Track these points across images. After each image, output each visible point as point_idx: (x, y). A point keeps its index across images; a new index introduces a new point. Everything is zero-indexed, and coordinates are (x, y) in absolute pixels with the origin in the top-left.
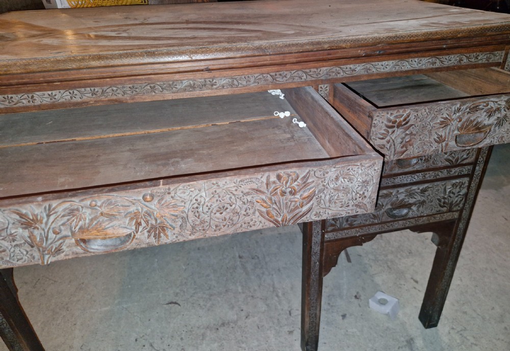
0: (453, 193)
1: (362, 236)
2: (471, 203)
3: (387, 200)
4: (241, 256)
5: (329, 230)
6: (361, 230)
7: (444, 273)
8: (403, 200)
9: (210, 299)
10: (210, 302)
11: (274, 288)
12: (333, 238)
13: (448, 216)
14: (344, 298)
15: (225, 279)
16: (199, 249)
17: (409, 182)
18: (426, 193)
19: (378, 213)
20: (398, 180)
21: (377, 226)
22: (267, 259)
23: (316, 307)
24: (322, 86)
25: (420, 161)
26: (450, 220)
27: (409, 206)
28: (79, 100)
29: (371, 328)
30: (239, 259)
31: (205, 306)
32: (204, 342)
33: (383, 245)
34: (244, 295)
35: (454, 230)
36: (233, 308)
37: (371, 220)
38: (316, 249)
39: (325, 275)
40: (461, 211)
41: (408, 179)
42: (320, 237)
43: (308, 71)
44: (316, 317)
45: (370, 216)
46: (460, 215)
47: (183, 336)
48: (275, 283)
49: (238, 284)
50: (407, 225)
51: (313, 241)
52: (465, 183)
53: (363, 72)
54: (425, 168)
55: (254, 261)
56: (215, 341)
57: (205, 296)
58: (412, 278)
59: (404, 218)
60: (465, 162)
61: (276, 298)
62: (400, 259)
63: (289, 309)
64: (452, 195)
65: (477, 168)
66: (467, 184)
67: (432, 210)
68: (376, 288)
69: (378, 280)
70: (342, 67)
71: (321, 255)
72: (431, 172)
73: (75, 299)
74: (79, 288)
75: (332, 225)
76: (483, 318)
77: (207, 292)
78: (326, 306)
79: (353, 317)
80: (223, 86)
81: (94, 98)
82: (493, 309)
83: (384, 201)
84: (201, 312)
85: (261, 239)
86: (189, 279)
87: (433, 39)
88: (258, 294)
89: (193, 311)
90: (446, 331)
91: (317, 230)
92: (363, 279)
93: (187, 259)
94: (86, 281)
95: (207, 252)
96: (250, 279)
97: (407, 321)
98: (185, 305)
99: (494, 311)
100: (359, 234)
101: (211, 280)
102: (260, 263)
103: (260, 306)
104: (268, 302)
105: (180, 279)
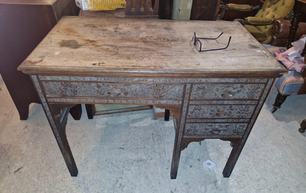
1: (199, 138)
2: (248, 132)
3: (210, 127)
4: (153, 133)
5: (185, 134)
6: (198, 136)
7: (234, 158)
8: (218, 128)
9: (137, 150)
10: (137, 151)
11: (164, 150)
12: (187, 138)
13: (237, 137)
14: (194, 159)
15: (144, 142)
16: (135, 127)
18: (228, 127)
20: (216, 121)
21: (205, 136)
22: (164, 137)
23: (177, 161)
24: (188, 85)
25: (226, 115)
27: (220, 131)
28: (100, 81)
29: (201, 173)
30: (152, 135)
31: (135, 152)
32: (133, 165)
34: (151, 150)
35: (239, 142)
36: (146, 154)
37: (203, 133)
39: (182, 150)
40: (243, 135)
41: (221, 121)
42: (181, 136)
43: (183, 79)
44: (177, 165)
46: (243, 137)
47: (125, 162)
48: (166, 148)
49: (149, 146)
50: (218, 137)
51: (179, 137)
53: (205, 81)
54: (228, 117)
55: (158, 137)
56: (137, 166)
57: (135, 148)
59: (217, 134)
60: (246, 118)
61: (164, 154)
63: (169, 160)
64: (239, 129)
65: (252, 120)
66: (246, 126)
67: (230, 133)
70: (196, 79)
71: (181, 143)
72: (231, 119)
73: (82, 140)
74: (84, 136)
75: (187, 133)
76: (251, 179)
77: (136, 146)
78: (184, 161)
79: (195, 167)
80: (150, 81)
81: (105, 81)
82: (257, 176)
83: (209, 128)
84: (133, 154)
85: (163, 127)
86: (130, 140)
87: (234, 74)
88: (157, 151)
89: (130, 153)
90: (233, 181)
91: (181, 134)
92: (204, 153)
93: (130, 131)
94: (87, 133)
95: (138, 129)
96: (155, 144)
97: (217, 174)
98: (127, 150)
99: (257, 177)
100: (198, 138)
101: (138, 142)
102: (161, 138)
103: (157, 156)
104: (161, 155)
105: (126, 139)
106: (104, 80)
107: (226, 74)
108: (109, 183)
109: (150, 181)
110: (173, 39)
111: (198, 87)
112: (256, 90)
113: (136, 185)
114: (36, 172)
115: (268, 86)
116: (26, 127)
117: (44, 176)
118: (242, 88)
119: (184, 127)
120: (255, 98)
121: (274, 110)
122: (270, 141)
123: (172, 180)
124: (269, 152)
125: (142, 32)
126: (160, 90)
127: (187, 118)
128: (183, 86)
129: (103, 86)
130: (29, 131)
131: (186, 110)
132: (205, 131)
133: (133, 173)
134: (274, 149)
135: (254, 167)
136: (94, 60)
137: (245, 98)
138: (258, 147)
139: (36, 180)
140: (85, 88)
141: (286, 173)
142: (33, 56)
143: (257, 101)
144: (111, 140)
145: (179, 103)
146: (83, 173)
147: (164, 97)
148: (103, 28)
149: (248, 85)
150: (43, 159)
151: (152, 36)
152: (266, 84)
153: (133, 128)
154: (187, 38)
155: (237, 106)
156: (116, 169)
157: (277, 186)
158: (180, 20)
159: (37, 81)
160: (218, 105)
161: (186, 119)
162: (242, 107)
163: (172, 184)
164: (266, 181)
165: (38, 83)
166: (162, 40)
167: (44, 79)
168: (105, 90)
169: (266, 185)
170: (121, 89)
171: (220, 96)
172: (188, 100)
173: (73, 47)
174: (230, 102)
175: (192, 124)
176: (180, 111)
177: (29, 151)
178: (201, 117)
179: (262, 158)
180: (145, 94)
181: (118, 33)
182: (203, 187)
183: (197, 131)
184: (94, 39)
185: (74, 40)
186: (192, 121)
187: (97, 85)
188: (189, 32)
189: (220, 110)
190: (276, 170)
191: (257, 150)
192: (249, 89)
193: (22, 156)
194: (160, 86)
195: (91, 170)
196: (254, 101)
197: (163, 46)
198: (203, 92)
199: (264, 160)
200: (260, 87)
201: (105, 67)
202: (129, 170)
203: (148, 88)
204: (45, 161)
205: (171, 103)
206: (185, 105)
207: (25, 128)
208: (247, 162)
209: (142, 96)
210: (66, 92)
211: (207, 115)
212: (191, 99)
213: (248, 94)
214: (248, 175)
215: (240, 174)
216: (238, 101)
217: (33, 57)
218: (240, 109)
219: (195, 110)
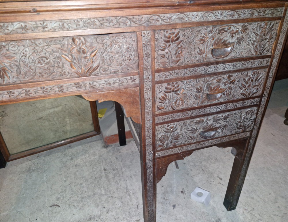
0: (247, 119)
1: (183, 152)
2: (258, 125)
3: (200, 125)
4: (105, 168)
5: (158, 150)
6: (182, 148)
7: (240, 175)
8: (212, 124)
9: (82, 201)
10: (82, 203)
11: (127, 190)
12: (162, 156)
13: (242, 136)
14: (174, 193)
15: (93, 185)
16: (76, 166)
17: (215, 111)
18: (227, 119)
19: (194, 135)
20: (208, 110)
21: (193, 145)
22: (123, 170)
23: (153, 205)
24: (145, 32)
25: (223, 95)
26: (244, 138)
27: (215, 129)
29: (192, 214)
30: (104, 171)
31: (78, 206)
33: (199, 155)
34: (106, 197)
36: (98, 206)
37: (189, 141)
38: (150, 164)
39: (158, 183)
40: (252, 131)
41: (214, 109)
42: (152, 155)
43: (132, 18)
44: (153, 211)
45: (188, 138)
46: (251, 134)
48: (128, 186)
49: (102, 189)
50: (214, 143)
51: (147, 159)
52: (254, 111)
53: (178, 21)
54: (226, 100)
55: (114, 172)
57: (78, 199)
58: (218, 177)
59: (213, 138)
60: (254, 95)
61: (128, 197)
62: (210, 164)
63: (137, 204)
64: (245, 120)
65: (263, 100)
66: (256, 112)
67: (231, 132)
68: (195, 185)
69: (196, 179)
70: (160, 15)
71: (154, 169)
72: (231, 104)
75: (160, 146)
76: (264, 201)
77: (80, 196)
79: (180, 206)
82: (270, 194)
83: (198, 127)
84: (75, 211)
85: (120, 156)
86: (68, 187)
88: (116, 195)
89: (69, 210)
90: (242, 212)
91: (149, 150)
92: (187, 180)
93: (67, 173)
95: (82, 167)
96: (111, 184)
97: (216, 207)
98: (64, 206)
99: (270, 195)
100: (181, 151)
101: (83, 187)
102: (118, 173)
103: (117, 203)
104: (123, 200)
105: (62, 187)
111: (165, 37)
115: (284, 24)
118: (244, 31)
126: (84, 52)
127: (156, 113)
128: (134, 37)
131: (150, 96)
132: (191, 135)
137: (250, 55)
143: (270, 59)
145: (133, 83)
147: (98, 70)
152: (282, 20)
155: (239, 74)
160: (208, 75)
161: (154, 116)
162: (247, 75)
171: (210, 55)
172: (150, 73)
174: (229, 67)
175: (167, 125)
176: (138, 100)
178: (181, 108)
180: (51, 69)
183: (177, 138)
186: (167, 118)
189: (213, 86)
192: (257, 35)
198: (177, 48)
200: (272, 27)
203: (57, 52)
205: (117, 84)
206: (148, 85)
209: (45, 76)
211: (191, 102)
212: (156, 68)
213: (256, 46)
214: (258, 196)
216: (241, 63)
218: (244, 80)
219: (167, 94)
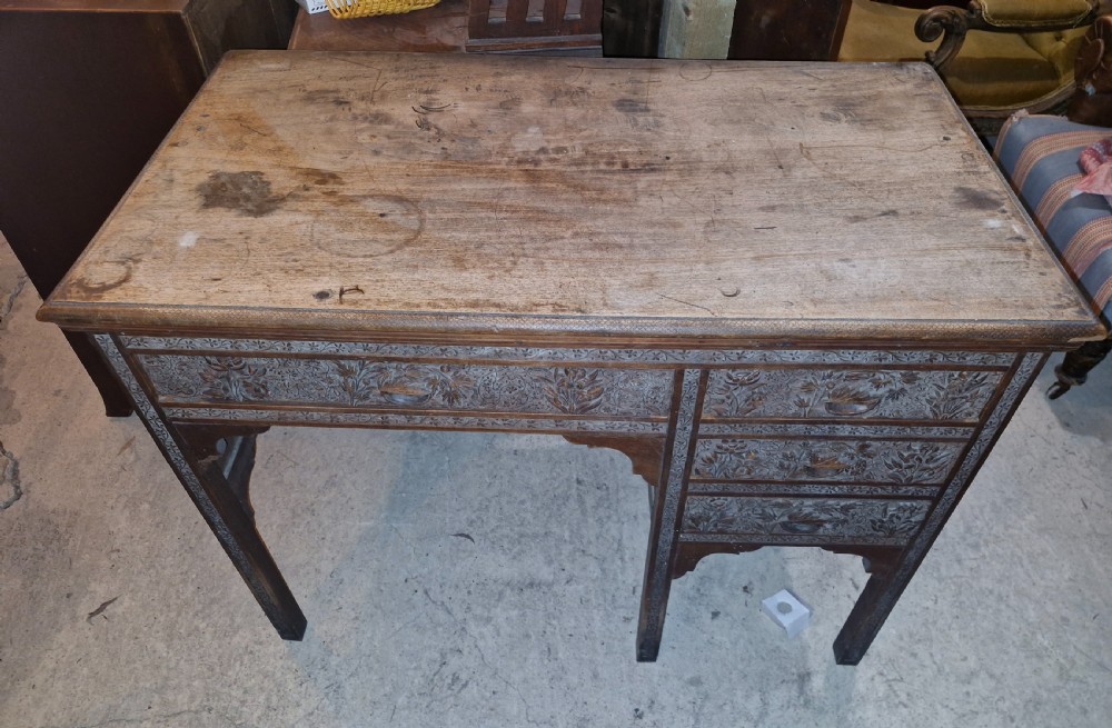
0: (898, 518)
1: (739, 544)
3: (782, 510)
4: (580, 479)
5: (685, 531)
6: (737, 538)
7: (875, 607)
8: (811, 514)
9: (519, 543)
10: (519, 547)
11: (619, 545)
12: (692, 541)
13: (890, 542)
14: (727, 585)
15: (547, 513)
16: (515, 452)
17: (823, 493)
18: (850, 511)
19: (767, 523)
20: (806, 489)
21: (764, 537)
22: (622, 494)
23: (659, 610)
24: (690, 370)
25: (844, 472)
26: (892, 546)
27: (820, 523)
28: (348, 354)
29: (751, 643)
30: (575, 485)
31: (510, 550)
32: (500, 604)
34: (571, 547)
35: (898, 559)
36: (551, 562)
37: (755, 530)
38: (665, 548)
39: (675, 579)
40: (913, 539)
41: (822, 490)
43: (669, 352)
44: (657, 620)
45: (753, 524)
46: (911, 543)
47: (472, 591)
48: (624, 537)
49: (565, 527)
50: (814, 542)
52: (922, 507)
53: (758, 360)
54: (852, 480)
55: (599, 493)
56: (516, 606)
57: (512, 534)
60: (924, 483)
61: (619, 563)
63: (635, 584)
64: (895, 519)
65: (949, 491)
66: (926, 509)
67: (858, 532)
68: (783, 583)
71: (672, 556)
72: (863, 487)
73: (325, 499)
74: (331, 482)
75: (691, 527)
76: (939, 671)
77: (517, 529)
78: (692, 593)
79: (730, 618)
80: (541, 357)
81: (367, 353)
82: (965, 659)
83: (777, 512)
84: (503, 559)
86: (494, 502)
87: (877, 339)
88: (592, 550)
89: (492, 554)
90: (869, 675)
91: (668, 527)
92: (768, 563)
93: (495, 467)
94: (341, 473)
95: (527, 461)
96: (587, 522)
97: (812, 646)
98: (482, 543)
99: (963, 663)
100: (734, 541)
101: (525, 511)
102: (608, 499)
103: (591, 569)
104: (605, 566)
105: (479, 498)
106: (362, 350)
107: (841, 338)
108: (415, 668)
109: (563, 668)
110: (646, 159)
111: (730, 378)
112: (967, 390)
113: (511, 681)
114: (162, 619)
115: (1017, 377)
116: (129, 444)
117: (189, 635)
118: (908, 382)
119: (681, 508)
120: (961, 417)
121: (1057, 387)
122: (1031, 517)
123: (641, 664)
124: (1022, 566)
125: (524, 123)
126: (579, 387)
127: (691, 478)
128: (670, 376)
129: (361, 370)
130: (138, 458)
131: (685, 452)
132: (760, 521)
133: (502, 632)
134: (1044, 553)
135: (954, 626)
136: (324, 274)
137: (920, 416)
138: (982, 543)
139: (161, 647)
140: (295, 375)
141: (1081, 652)
142: (96, 256)
143: (973, 429)
144: (426, 502)
145: (656, 431)
146: (324, 628)
147: (597, 409)
148: (374, 109)
149: (933, 372)
150: (185, 568)
151: (566, 144)
152: (1010, 372)
153: (508, 453)
154: (705, 156)
155: (889, 444)
156: (441, 616)
157: (1037, 703)
158: (683, 63)
159: (117, 351)
160: (813, 437)
161: (686, 481)
162: (909, 448)
163: (641, 681)
164: (999, 682)
165: (121, 359)
166: (602, 167)
167: (142, 347)
168: (371, 385)
169: (997, 698)
170: (433, 382)
171: (822, 409)
172: (691, 422)
173: (250, 207)
174: (862, 431)
175: (710, 499)
176: (661, 455)
177: (137, 537)
178: (746, 477)
179: (990, 587)
180: (524, 399)
181: (433, 132)
182: (756, 697)
183: (731, 522)
184: (334, 163)
185: (256, 173)
186: (712, 488)
187: (340, 365)
188: (714, 123)
189: (821, 456)
190: (1039, 637)
191: (972, 556)
192: (940, 388)
193: (114, 556)
194: (580, 373)
195: (353, 615)
196: (961, 429)
197: (603, 197)
198: (750, 393)
199: (1000, 598)
200: (983, 379)
201: (364, 308)
202: (489, 620)
204: (194, 576)
205: (624, 430)
206: (683, 437)
207: (124, 448)
208: (930, 604)
209: (512, 406)
210: (226, 389)
211: (771, 471)
212: (704, 416)
213: (935, 406)
214: (931, 655)
215: (901, 649)
216: (895, 428)
217: (96, 263)
218: (901, 455)
219: (719, 455)
